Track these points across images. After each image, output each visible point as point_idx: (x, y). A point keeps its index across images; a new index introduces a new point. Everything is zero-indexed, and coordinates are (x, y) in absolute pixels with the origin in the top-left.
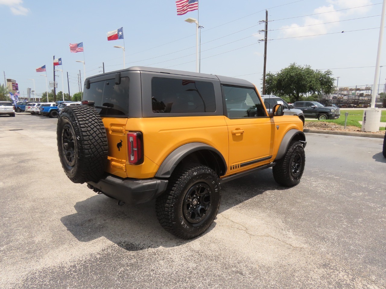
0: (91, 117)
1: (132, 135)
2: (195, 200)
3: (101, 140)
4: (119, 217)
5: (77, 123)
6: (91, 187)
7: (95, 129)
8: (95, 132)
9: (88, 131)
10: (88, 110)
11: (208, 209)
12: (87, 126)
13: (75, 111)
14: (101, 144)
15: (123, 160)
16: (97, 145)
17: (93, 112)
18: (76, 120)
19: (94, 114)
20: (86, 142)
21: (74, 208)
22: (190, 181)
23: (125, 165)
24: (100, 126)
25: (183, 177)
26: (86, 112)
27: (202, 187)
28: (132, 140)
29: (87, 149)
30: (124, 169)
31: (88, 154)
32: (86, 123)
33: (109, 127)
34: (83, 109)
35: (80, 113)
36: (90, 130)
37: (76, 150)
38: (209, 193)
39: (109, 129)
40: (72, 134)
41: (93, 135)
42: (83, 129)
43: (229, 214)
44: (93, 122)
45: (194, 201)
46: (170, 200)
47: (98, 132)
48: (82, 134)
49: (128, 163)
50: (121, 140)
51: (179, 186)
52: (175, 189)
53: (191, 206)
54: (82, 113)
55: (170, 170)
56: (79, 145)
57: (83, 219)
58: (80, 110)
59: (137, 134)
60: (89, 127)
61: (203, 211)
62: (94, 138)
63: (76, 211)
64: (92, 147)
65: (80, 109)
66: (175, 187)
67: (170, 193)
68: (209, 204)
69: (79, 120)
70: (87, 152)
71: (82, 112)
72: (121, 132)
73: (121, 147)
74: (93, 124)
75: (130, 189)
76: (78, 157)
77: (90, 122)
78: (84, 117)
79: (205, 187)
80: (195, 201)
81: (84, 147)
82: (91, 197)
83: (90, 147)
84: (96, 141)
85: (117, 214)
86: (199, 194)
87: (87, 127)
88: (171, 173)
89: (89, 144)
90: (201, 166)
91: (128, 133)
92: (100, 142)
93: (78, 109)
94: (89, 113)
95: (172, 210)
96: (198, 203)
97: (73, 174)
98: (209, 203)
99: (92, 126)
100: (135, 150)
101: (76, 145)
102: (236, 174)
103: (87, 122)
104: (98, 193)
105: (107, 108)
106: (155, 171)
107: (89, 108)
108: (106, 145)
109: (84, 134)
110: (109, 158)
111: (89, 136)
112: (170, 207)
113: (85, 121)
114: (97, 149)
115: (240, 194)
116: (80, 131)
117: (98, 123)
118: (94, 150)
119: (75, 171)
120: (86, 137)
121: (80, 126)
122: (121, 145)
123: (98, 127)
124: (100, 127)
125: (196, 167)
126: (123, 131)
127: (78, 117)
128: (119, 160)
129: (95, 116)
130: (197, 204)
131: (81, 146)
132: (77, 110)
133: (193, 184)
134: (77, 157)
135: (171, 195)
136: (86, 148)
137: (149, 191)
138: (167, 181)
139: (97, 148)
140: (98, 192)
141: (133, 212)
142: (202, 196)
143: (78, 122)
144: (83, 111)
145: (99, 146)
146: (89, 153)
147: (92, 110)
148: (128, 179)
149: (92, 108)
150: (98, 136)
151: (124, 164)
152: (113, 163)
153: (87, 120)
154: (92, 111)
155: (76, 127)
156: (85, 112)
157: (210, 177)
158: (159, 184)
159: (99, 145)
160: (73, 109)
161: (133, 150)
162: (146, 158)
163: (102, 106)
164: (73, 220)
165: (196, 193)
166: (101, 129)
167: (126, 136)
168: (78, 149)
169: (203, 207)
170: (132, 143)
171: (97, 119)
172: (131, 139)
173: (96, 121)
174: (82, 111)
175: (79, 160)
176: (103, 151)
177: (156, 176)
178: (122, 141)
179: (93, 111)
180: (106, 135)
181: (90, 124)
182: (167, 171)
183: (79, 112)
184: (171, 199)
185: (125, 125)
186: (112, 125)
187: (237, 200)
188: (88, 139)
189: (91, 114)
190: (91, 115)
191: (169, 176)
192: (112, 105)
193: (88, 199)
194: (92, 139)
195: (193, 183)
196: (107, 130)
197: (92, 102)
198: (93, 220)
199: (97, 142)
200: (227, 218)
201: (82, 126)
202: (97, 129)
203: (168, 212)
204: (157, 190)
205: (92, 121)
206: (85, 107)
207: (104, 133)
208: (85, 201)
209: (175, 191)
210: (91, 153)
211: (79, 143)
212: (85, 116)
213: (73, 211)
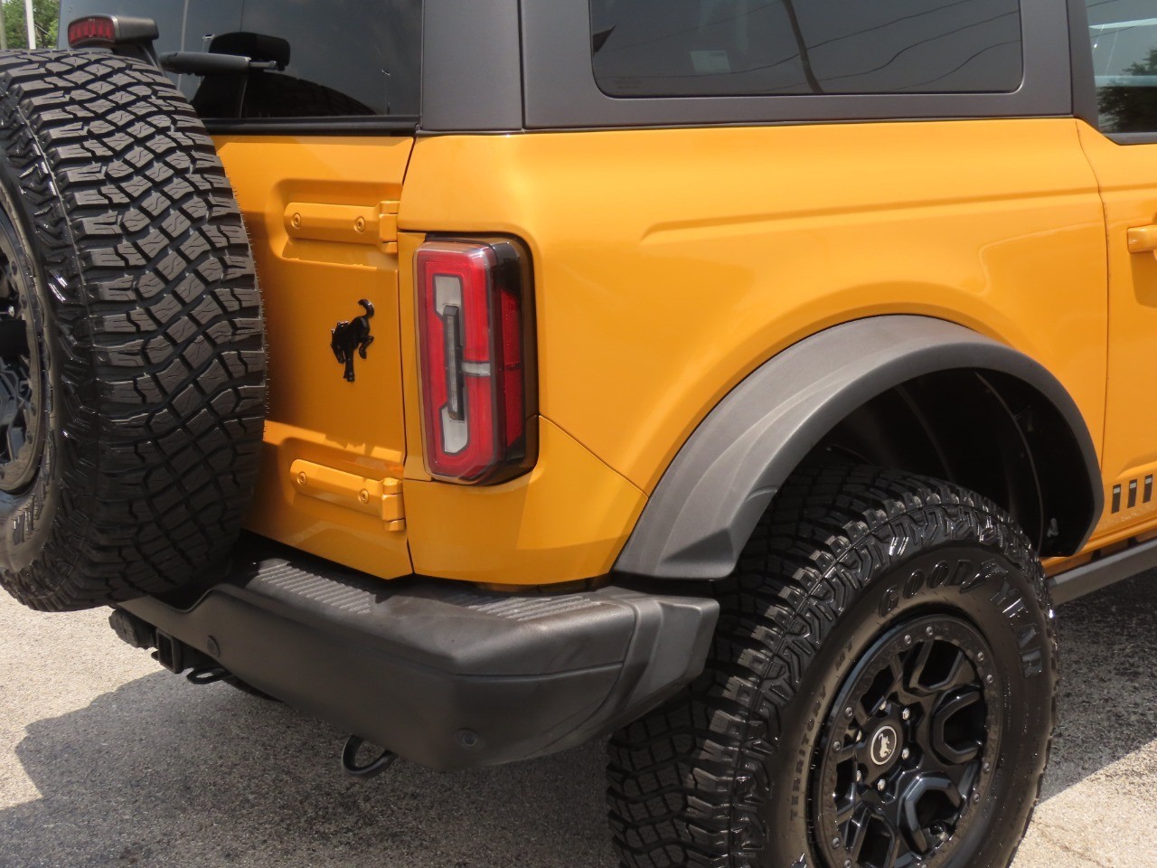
0: (141, 130)
1: (454, 266)
2: (887, 733)
3: (220, 304)
4: (324, 837)
5: (47, 177)
6: (140, 633)
7: (176, 224)
8: (175, 242)
9: (127, 233)
10: (120, 79)
11: (970, 793)
12: (119, 198)
13: (27, 86)
14: (221, 330)
15: (380, 452)
16: (190, 340)
17: (153, 99)
18: (40, 158)
19: (160, 112)
20: (113, 321)
21: (19, 766)
22: (864, 599)
23: (400, 486)
24: (211, 198)
25: (812, 572)
26: (105, 96)
27: (936, 642)
28: (457, 302)
29: (123, 372)
30: (390, 512)
31: (127, 409)
32: (110, 179)
33: (268, 206)
34: (79, 77)
35: (61, 106)
36: (144, 232)
37: (43, 377)
38: (979, 680)
39: (268, 220)
40: (11, 259)
41: (160, 266)
42: (90, 225)
43: (1088, 818)
44: (159, 172)
45: (878, 742)
46: (723, 739)
47: (195, 245)
48: (87, 258)
49: (418, 468)
50: (363, 303)
51: (789, 639)
52: (760, 661)
53: (859, 776)
54: (81, 103)
55: (728, 522)
56: (69, 343)
57: (80, 846)
58: (61, 83)
59: (493, 256)
60: (133, 211)
61: (937, 809)
62: (170, 285)
63: (30, 783)
64: (156, 357)
65: (60, 75)
66: (758, 645)
67: (726, 694)
68: (981, 764)
69: (64, 152)
70: (122, 389)
71: (78, 95)
72: (365, 240)
73: (363, 355)
74: (158, 186)
75: (440, 663)
76: (63, 424)
77: (139, 171)
78: (91, 135)
79: (955, 642)
80: (885, 741)
81: (105, 354)
82: (121, 689)
83: (143, 352)
84: (187, 307)
85: (311, 813)
86: (913, 691)
87: (122, 208)
88: (738, 545)
89: (139, 333)
90: (935, 489)
91: (418, 245)
92: (216, 319)
93: (50, 73)
94: (124, 107)
95: (743, 813)
96: (906, 753)
97: (22, 546)
98: (981, 752)
99: (155, 203)
100: (478, 378)
101: (46, 337)
102: (1132, 542)
103: (117, 168)
104: (191, 677)
105: (250, 71)
106: (618, 530)
107: (121, 70)
108: (254, 341)
109: (101, 256)
110: (275, 433)
111: (137, 270)
112: (722, 790)
113: (105, 160)
114: (193, 372)
115: (1136, 674)
116: (70, 235)
117: (196, 178)
118: (170, 376)
119: (37, 524)
120: (117, 283)
121: (71, 200)
122: (367, 340)
123: (197, 207)
124: (210, 206)
125: (899, 497)
126: (384, 235)
127: (55, 133)
128: (350, 448)
129: (168, 129)
130: (899, 763)
131: (76, 350)
132: (38, 85)
133: (883, 621)
134: (52, 423)
135: (732, 707)
136: (117, 360)
137: (584, 676)
138: (712, 605)
139: (195, 365)
140: (190, 671)
141: (414, 796)
142: (927, 704)
143: (54, 168)
144: (83, 86)
145: (207, 349)
146: (139, 400)
147: (148, 85)
148: (413, 584)
149: (141, 71)
150: (199, 275)
151: (391, 482)
152: (302, 468)
153: (118, 154)
154: (147, 91)
155: (40, 205)
156: (99, 97)
157: (996, 570)
158: (650, 629)
159: (207, 337)
160: (14, 73)
161: (462, 378)
162: (550, 438)
163: (205, 54)
164: (17, 849)
165: (897, 687)
166: (214, 220)
167: (406, 272)
168: (59, 371)
169: (940, 783)
170: (451, 321)
171: (186, 149)
172: (448, 294)
173: (180, 160)
174: (78, 87)
175: (70, 452)
176: (232, 381)
177: (623, 566)
178: (370, 312)
179: (155, 92)
180: (248, 265)
181: (136, 186)
182: (711, 528)
183: (58, 97)
184: (734, 733)
185: (394, 190)
186: (291, 189)
187: (1118, 716)
188: (131, 296)
189: (141, 108)
190: (142, 118)
191: (723, 570)
192: (278, 50)
193: (102, 702)
194: (157, 298)
195: (884, 614)
196: (258, 228)
197: (142, 27)
198: (149, 852)
199: (192, 318)
200: (1077, 847)
201: (82, 198)
202: (188, 223)
203: (712, 827)
204: (638, 670)
205: (149, 165)
206: (98, 61)
207: (239, 249)
208: (87, 714)
209: (762, 679)
210: (154, 396)
211: (65, 328)
212: (98, 127)
213: (11, 787)
